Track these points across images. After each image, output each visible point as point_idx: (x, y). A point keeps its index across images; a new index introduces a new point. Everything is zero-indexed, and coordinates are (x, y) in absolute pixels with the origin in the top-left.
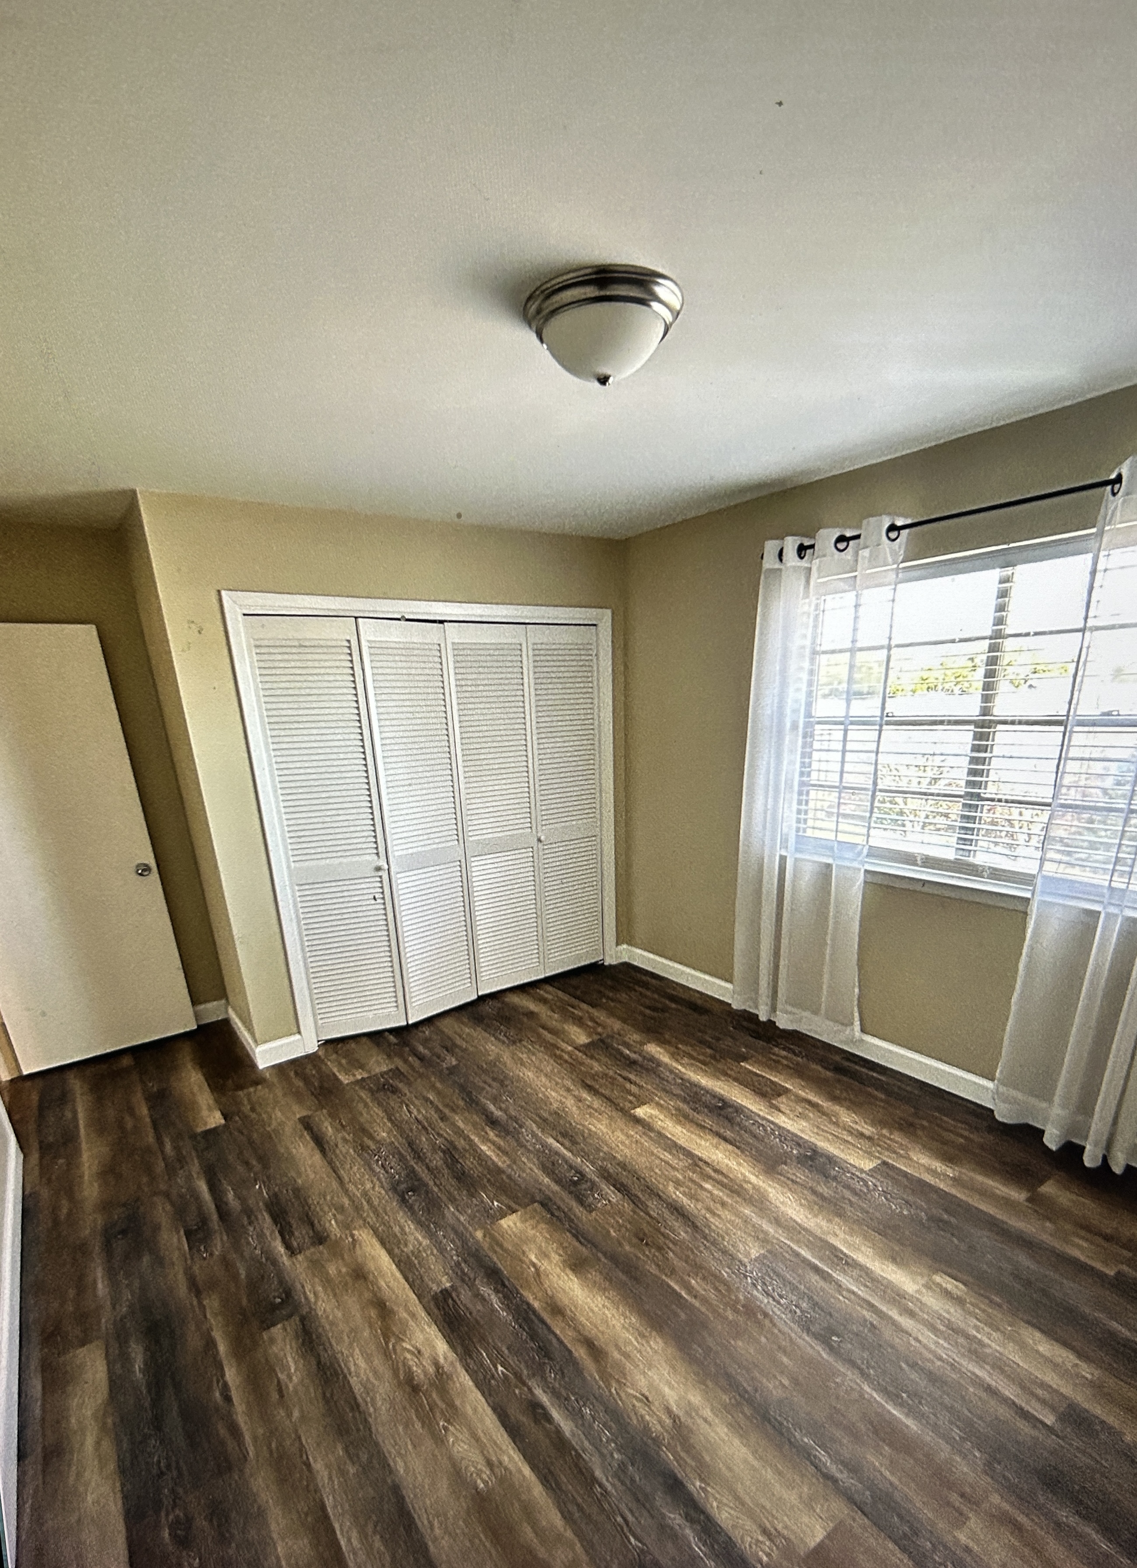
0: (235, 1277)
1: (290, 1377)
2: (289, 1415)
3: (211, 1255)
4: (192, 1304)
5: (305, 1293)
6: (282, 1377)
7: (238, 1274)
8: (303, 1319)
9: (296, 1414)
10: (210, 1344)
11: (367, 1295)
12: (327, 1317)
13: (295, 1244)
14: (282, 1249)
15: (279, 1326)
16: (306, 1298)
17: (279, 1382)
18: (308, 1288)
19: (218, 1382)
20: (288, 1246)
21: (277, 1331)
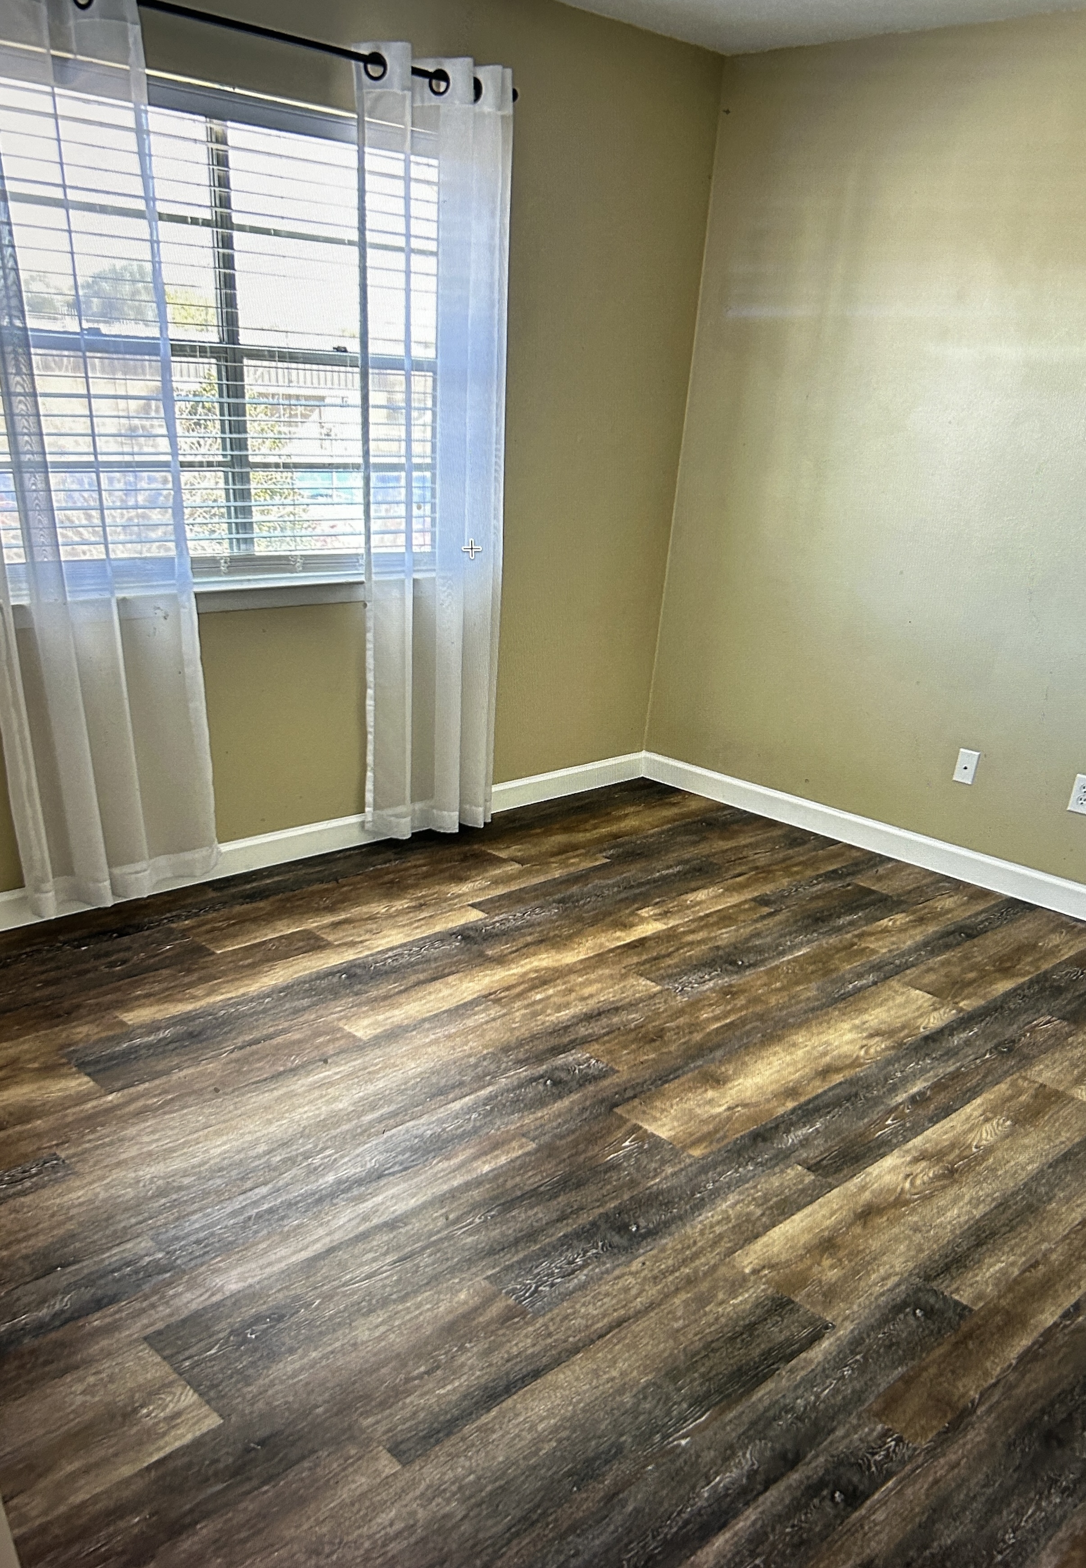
0: (907, 1381)
1: (1013, 1264)
2: (1051, 1251)
3: (886, 1434)
4: (989, 1411)
5: (890, 1290)
6: (1016, 1272)
7: (901, 1378)
8: (928, 1278)
9: (1044, 1246)
10: (1029, 1357)
11: (858, 1230)
12: (913, 1257)
13: (805, 1333)
14: (825, 1344)
15: (956, 1297)
16: (898, 1285)
17: (1024, 1271)
18: (877, 1289)
19: (1066, 1327)
20: (815, 1338)
21: (964, 1297)
